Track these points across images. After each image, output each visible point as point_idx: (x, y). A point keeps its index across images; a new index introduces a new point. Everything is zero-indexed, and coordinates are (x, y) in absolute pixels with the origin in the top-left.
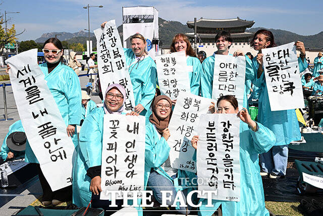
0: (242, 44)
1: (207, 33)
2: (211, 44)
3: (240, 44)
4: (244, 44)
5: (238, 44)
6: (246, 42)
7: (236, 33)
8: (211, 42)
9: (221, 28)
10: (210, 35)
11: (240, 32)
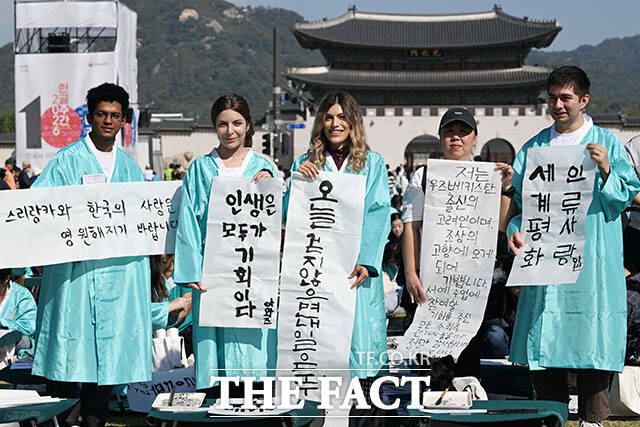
0: (514, 112)
1: (372, 68)
2: (390, 112)
3: (506, 113)
4: (522, 113)
5: (498, 111)
6: (528, 104)
7: (492, 66)
8: (389, 104)
9: (430, 51)
10: (387, 75)
11: (506, 66)
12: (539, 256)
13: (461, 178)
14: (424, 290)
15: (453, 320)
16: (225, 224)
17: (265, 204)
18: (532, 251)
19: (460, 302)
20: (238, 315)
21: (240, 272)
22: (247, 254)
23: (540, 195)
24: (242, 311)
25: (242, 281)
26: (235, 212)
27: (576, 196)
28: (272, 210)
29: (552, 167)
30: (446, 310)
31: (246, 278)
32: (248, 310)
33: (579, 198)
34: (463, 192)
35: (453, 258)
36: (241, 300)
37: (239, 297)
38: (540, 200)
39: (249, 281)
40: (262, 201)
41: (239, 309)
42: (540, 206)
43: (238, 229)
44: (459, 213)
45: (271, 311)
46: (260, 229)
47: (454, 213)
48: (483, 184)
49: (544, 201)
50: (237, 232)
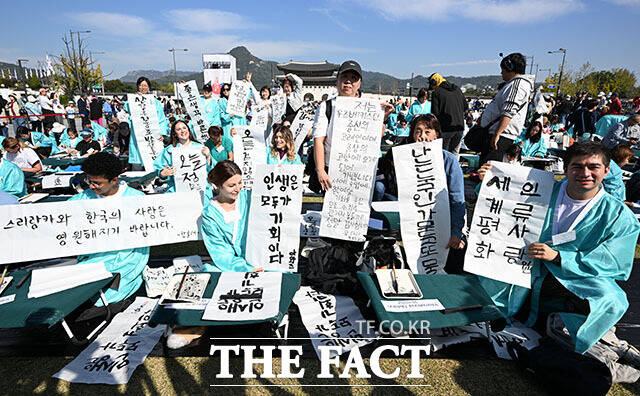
12: (490, 251)
13: (358, 110)
14: (331, 181)
15: (351, 202)
16: (263, 197)
17: (290, 182)
18: (482, 244)
19: (354, 190)
20: (271, 261)
21: (273, 230)
22: (278, 218)
23: (494, 200)
24: (274, 259)
25: (274, 237)
26: (269, 188)
27: (528, 208)
28: (295, 186)
29: (507, 180)
30: (345, 194)
31: (277, 235)
32: (278, 258)
33: (530, 210)
34: (359, 119)
35: (350, 162)
36: (273, 251)
37: (272, 248)
38: (493, 204)
39: (279, 237)
40: (288, 180)
41: (272, 257)
42: (492, 208)
43: (271, 199)
44: (356, 133)
45: (294, 259)
46: (287, 200)
47: (352, 133)
48: (372, 114)
49: (497, 205)
50: (271, 202)
